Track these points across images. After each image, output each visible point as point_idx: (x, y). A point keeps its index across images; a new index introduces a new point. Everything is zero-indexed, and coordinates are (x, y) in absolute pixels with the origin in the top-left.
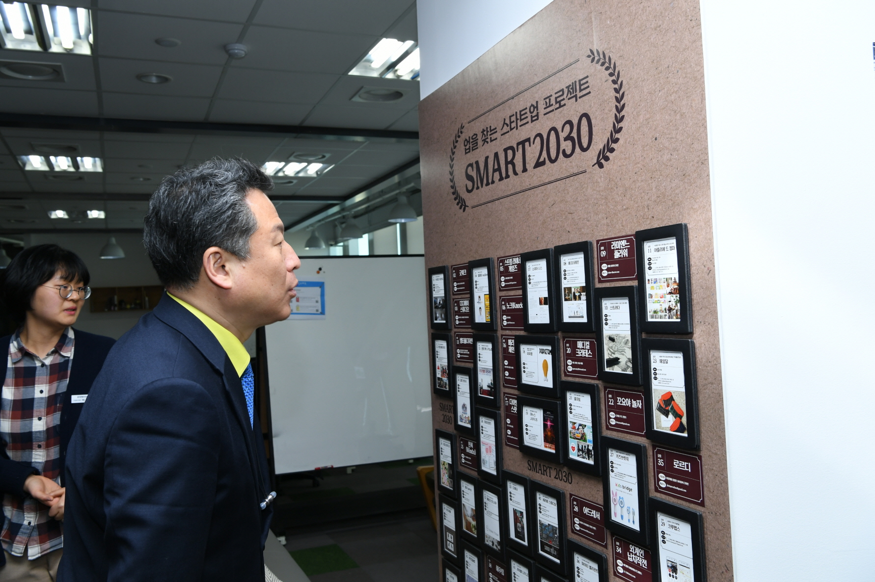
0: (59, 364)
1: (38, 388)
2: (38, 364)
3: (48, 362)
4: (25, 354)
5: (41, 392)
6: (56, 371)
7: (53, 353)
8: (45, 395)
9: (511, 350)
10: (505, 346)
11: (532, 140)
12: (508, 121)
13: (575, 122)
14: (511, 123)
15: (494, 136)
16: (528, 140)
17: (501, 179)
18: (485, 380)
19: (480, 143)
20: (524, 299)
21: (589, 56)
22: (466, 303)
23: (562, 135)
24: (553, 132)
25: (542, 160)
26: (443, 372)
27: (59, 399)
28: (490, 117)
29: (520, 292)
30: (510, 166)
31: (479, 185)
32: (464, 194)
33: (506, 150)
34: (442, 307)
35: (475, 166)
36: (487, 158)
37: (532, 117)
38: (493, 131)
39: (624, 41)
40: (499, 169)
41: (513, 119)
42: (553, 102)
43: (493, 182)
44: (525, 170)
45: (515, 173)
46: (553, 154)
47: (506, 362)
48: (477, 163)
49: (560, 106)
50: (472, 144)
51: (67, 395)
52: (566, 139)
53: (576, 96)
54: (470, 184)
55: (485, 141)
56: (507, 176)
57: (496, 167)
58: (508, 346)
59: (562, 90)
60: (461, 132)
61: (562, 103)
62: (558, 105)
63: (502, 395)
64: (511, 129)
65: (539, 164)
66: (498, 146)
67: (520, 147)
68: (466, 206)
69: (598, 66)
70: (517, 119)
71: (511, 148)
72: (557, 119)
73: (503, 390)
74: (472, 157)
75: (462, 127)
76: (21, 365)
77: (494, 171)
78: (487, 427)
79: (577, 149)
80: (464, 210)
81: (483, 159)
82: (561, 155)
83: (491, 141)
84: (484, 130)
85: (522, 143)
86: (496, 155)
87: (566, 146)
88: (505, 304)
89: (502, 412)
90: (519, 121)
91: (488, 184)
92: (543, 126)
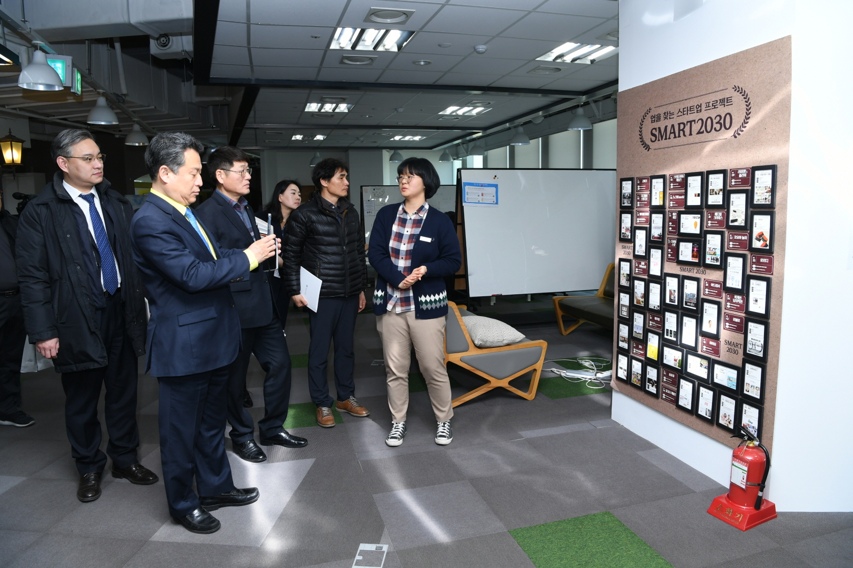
0: (418, 220)
1: (406, 229)
2: (408, 218)
3: (413, 217)
4: (405, 212)
5: (407, 231)
6: (416, 223)
7: (416, 213)
8: (409, 233)
9: (674, 217)
10: (670, 216)
11: (696, 121)
12: (682, 110)
13: (723, 116)
14: (684, 111)
15: (671, 117)
16: (694, 121)
17: (675, 137)
18: (656, 232)
19: (662, 118)
20: (686, 194)
21: (733, 88)
22: (646, 196)
23: (715, 121)
24: (709, 119)
25: (702, 131)
26: (627, 229)
27: (415, 237)
28: (670, 106)
29: (684, 191)
30: (681, 132)
31: (660, 139)
32: (648, 142)
33: (679, 124)
34: (629, 198)
35: (658, 129)
36: (666, 127)
37: (697, 110)
38: (673, 114)
39: (753, 85)
40: (674, 133)
41: (685, 110)
42: (711, 105)
43: (669, 138)
44: (691, 134)
45: (684, 135)
46: (709, 129)
47: (670, 223)
48: (659, 128)
49: (715, 108)
50: (656, 119)
51: (418, 236)
52: (717, 123)
53: (724, 105)
54: (653, 139)
55: (665, 118)
56: (679, 136)
57: (672, 131)
58: (672, 216)
59: (717, 101)
60: (649, 112)
61: (716, 107)
62: (713, 107)
63: (666, 239)
64: (684, 114)
65: (699, 133)
66: (675, 121)
67: (689, 124)
68: (649, 148)
69: (738, 93)
70: (688, 110)
71: (683, 124)
72: (713, 113)
73: (667, 236)
74: (656, 125)
75: (650, 109)
76: (402, 216)
77: (671, 133)
78: (656, 254)
79: (723, 128)
80: (648, 151)
81: (664, 127)
82: (713, 130)
83: (670, 118)
84: (665, 113)
85: (691, 122)
86: (673, 126)
87: (718, 126)
88: (672, 196)
89: (666, 246)
90: (689, 111)
91: (666, 139)
92: (704, 115)
